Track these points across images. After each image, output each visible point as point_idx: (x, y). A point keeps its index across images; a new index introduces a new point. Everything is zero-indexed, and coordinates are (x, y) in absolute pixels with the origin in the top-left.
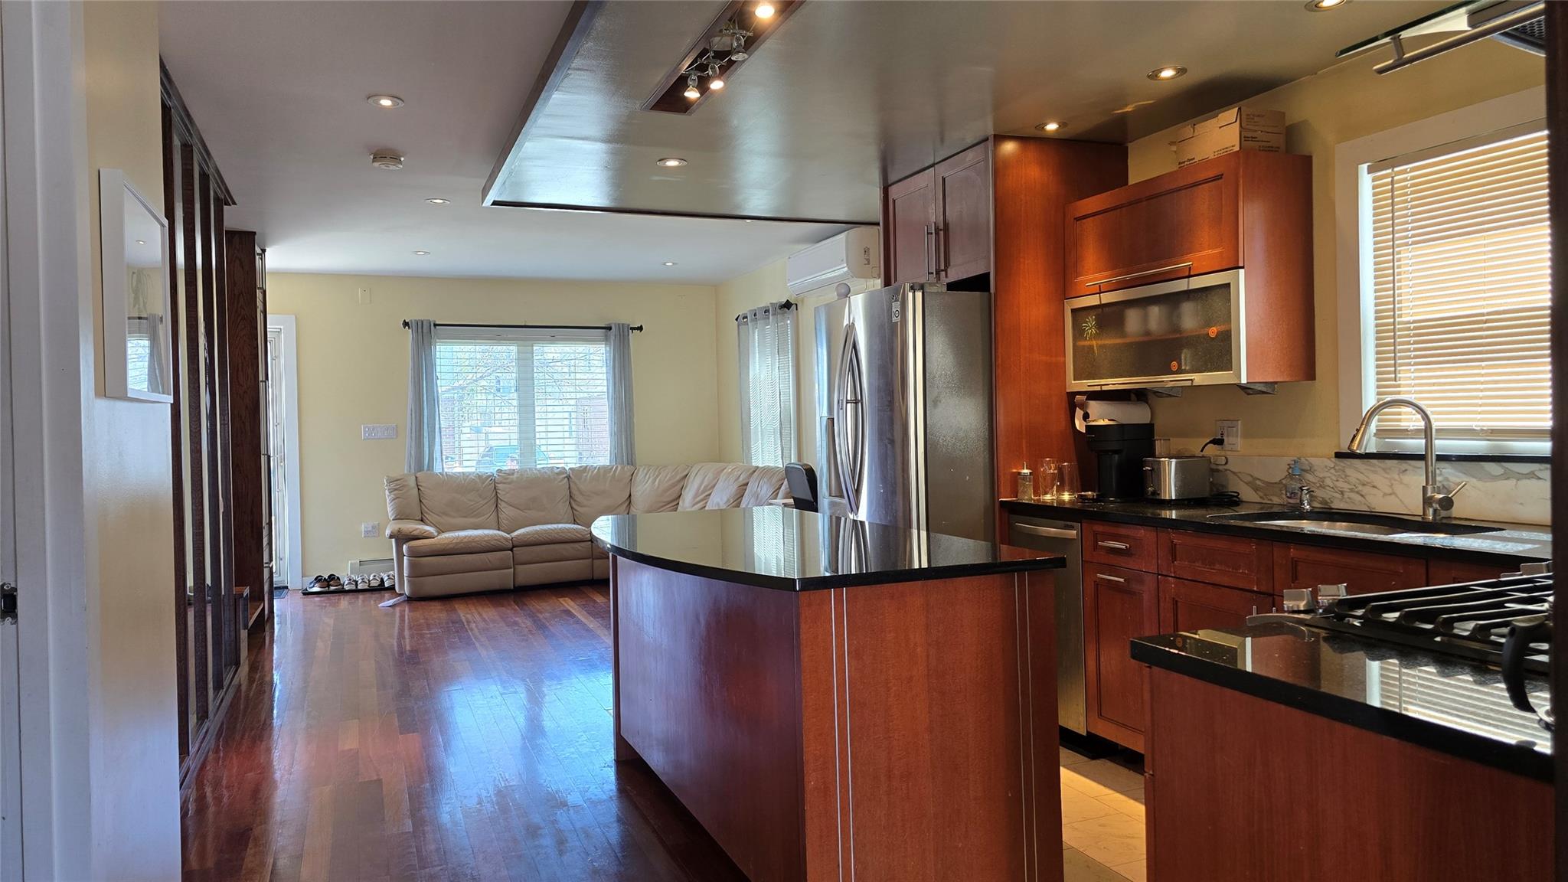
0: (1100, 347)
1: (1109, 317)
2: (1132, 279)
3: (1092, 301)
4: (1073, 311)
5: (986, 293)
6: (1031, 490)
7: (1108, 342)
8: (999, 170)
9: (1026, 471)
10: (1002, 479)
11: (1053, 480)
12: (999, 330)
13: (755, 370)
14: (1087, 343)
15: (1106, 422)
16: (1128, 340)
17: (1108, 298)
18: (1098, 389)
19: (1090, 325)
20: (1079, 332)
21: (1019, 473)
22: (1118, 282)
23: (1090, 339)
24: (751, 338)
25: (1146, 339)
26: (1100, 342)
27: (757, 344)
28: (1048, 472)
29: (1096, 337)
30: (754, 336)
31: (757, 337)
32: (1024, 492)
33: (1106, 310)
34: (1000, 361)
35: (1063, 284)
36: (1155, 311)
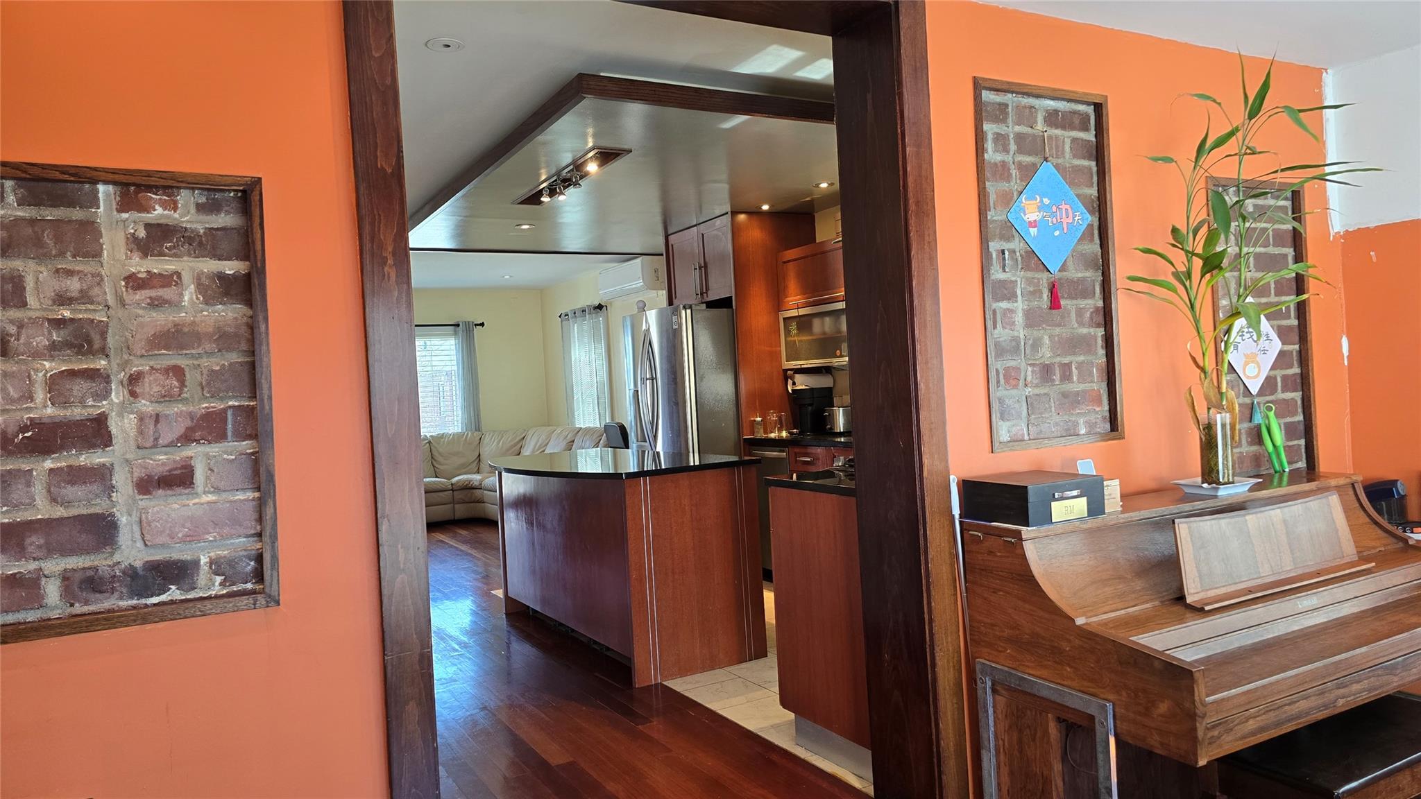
0: (800, 341)
1: (804, 323)
2: (814, 301)
3: (794, 313)
4: (784, 319)
5: (731, 309)
6: (762, 431)
7: (804, 338)
8: (736, 230)
9: (759, 419)
10: (744, 425)
11: (776, 423)
12: (739, 332)
13: (575, 355)
14: (792, 339)
15: (804, 387)
16: (814, 338)
17: (802, 312)
18: (799, 367)
19: (793, 328)
20: (788, 332)
21: (755, 421)
22: (806, 303)
23: (794, 336)
24: (572, 330)
25: (822, 337)
26: (799, 339)
27: (576, 336)
28: (772, 419)
29: (797, 335)
30: (574, 329)
31: (576, 330)
32: (758, 432)
33: (802, 319)
34: (740, 351)
35: (777, 303)
36: (827, 320)
